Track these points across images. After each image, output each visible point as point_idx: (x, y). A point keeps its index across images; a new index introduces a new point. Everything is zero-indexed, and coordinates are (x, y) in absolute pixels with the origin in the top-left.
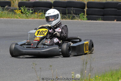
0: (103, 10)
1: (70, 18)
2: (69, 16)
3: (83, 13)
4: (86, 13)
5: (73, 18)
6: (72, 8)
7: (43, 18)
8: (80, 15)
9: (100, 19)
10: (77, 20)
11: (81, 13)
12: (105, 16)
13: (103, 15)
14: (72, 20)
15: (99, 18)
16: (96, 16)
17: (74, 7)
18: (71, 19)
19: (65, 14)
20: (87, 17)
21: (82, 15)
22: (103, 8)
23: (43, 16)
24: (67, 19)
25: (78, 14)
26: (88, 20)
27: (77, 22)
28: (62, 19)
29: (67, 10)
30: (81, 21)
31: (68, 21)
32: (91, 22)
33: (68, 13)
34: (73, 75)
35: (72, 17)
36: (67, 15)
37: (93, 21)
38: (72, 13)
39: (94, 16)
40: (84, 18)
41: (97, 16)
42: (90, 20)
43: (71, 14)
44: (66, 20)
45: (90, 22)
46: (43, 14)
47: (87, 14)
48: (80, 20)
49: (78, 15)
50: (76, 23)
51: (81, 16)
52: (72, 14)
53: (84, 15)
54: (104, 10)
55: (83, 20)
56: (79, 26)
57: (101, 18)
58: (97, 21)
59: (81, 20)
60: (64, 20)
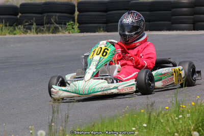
0: (105, 14)
1: (51, 30)
2: (49, 28)
3: (72, 21)
4: (76, 21)
5: (55, 30)
7: (3, 33)
8: (67, 24)
9: (102, 29)
10: (63, 33)
11: (68, 22)
12: (110, 24)
13: (106, 23)
14: (54, 35)
15: (100, 28)
16: (93, 25)
18: (53, 33)
19: (42, 24)
20: (78, 27)
21: (71, 24)
22: (106, 11)
23: (4, 31)
24: (45, 33)
26: (81, 32)
27: (60, 36)
28: (37, 33)
29: (45, 18)
30: (69, 35)
31: (46, 37)
32: (86, 36)
33: (47, 23)
35: (53, 28)
36: (45, 26)
37: (89, 34)
39: (91, 25)
40: (73, 28)
41: (96, 25)
42: (83, 32)
44: (44, 35)
45: (84, 36)
46: (4, 27)
47: (78, 22)
48: (67, 34)
49: (63, 25)
50: (61, 38)
51: (69, 26)
52: (54, 24)
54: (107, 15)
55: (73, 33)
56: (64, 44)
57: (103, 27)
58: (97, 34)
59: (69, 33)
60: (40, 35)
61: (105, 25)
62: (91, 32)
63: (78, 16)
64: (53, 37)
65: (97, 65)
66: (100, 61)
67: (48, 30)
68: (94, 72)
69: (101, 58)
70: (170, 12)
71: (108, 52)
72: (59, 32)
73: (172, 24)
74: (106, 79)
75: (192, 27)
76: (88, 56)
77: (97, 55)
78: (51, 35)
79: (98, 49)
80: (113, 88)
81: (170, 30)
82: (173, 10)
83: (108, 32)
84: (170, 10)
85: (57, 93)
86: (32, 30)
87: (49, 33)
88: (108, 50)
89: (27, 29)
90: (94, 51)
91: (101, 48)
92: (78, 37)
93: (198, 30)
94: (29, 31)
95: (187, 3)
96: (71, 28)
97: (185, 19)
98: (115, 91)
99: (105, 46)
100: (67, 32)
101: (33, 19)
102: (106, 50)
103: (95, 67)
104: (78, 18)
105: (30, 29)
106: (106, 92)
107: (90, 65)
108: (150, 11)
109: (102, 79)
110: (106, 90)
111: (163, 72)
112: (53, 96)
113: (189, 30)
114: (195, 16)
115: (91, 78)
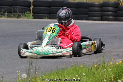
0: (49, 8)
1: (16, 16)
2: (15, 15)
3: (28, 11)
4: (31, 12)
5: (19, 17)
6: (18, 7)
8: (26, 13)
9: (46, 17)
10: (23, 18)
11: (26, 12)
12: (51, 15)
13: (49, 14)
14: (18, 19)
15: (46, 16)
17: (19, 6)
18: (17, 18)
19: (11, 13)
20: (33, 15)
21: (28, 13)
22: (49, 7)
25: (24, 12)
26: (34, 18)
27: (23, 20)
28: (8, 18)
29: (12, 8)
30: (27, 20)
32: (38, 21)
33: (14, 12)
34: (18, 74)
35: (17, 15)
36: (13, 14)
37: (39, 20)
38: (18, 11)
40: (30, 16)
42: (36, 19)
43: (16, 12)
44: (12, 19)
45: (36, 21)
47: (33, 13)
48: (26, 19)
49: (23, 14)
51: (27, 15)
52: (18, 13)
53: (30, 13)
55: (29, 18)
57: (47, 16)
58: (44, 20)
59: (27, 18)
60: (10, 19)
61: (49, 15)
62: (40, 19)
63: (33, 8)
64: (18, 20)
65: (49, 38)
66: (51, 35)
67: (15, 16)
68: (47, 42)
69: (51, 33)
70: (88, 9)
71: (56, 30)
72: (21, 17)
73: (89, 16)
74: (55, 47)
75: (101, 19)
76: (43, 32)
77: (49, 31)
78: (16, 19)
79: (49, 28)
80: (59, 52)
81: (87, 20)
82: (89, 8)
83: (50, 19)
84: (88, 8)
85: (24, 53)
86: (5, 16)
87: (15, 18)
88: (55, 29)
89: (2, 15)
90: (47, 30)
91: (51, 28)
92: (33, 21)
93: (103, 21)
94: (3, 16)
95: (98, 4)
96: (28, 16)
97: (97, 14)
98: (60, 54)
99: (54, 27)
100: (25, 18)
101: (5, 9)
102: (54, 29)
103: (48, 39)
104: (33, 10)
105: (4, 15)
106: (55, 54)
107: (45, 38)
108: (76, 8)
109: (52, 46)
110: (55, 53)
111: (87, 44)
112: (21, 55)
113: (98, 21)
114: (103, 12)
115: (46, 45)
